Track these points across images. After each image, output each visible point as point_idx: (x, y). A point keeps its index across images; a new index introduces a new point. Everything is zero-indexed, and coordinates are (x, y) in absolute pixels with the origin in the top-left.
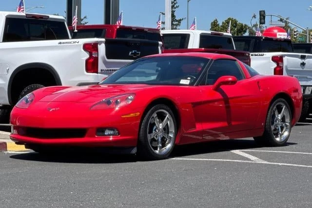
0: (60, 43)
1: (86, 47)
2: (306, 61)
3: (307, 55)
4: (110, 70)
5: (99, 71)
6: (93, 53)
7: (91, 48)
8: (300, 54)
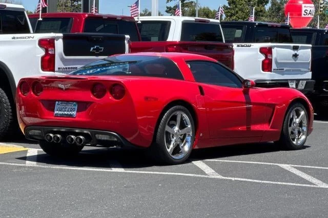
0: (14, 38)
1: (42, 43)
2: (299, 52)
3: (300, 45)
4: (69, 68)
5: (56, 69)
6: (50, 49)
7: (47, 44)
8: (292, 45)
